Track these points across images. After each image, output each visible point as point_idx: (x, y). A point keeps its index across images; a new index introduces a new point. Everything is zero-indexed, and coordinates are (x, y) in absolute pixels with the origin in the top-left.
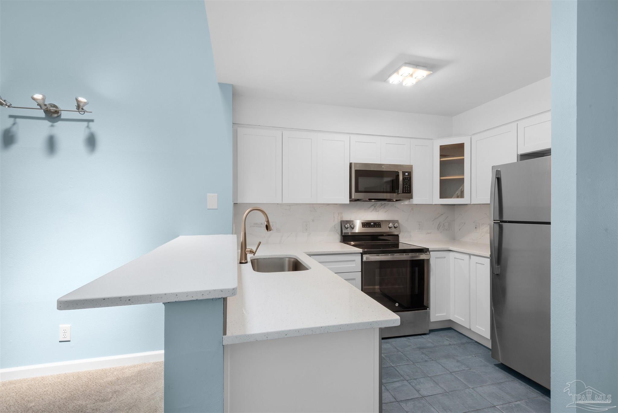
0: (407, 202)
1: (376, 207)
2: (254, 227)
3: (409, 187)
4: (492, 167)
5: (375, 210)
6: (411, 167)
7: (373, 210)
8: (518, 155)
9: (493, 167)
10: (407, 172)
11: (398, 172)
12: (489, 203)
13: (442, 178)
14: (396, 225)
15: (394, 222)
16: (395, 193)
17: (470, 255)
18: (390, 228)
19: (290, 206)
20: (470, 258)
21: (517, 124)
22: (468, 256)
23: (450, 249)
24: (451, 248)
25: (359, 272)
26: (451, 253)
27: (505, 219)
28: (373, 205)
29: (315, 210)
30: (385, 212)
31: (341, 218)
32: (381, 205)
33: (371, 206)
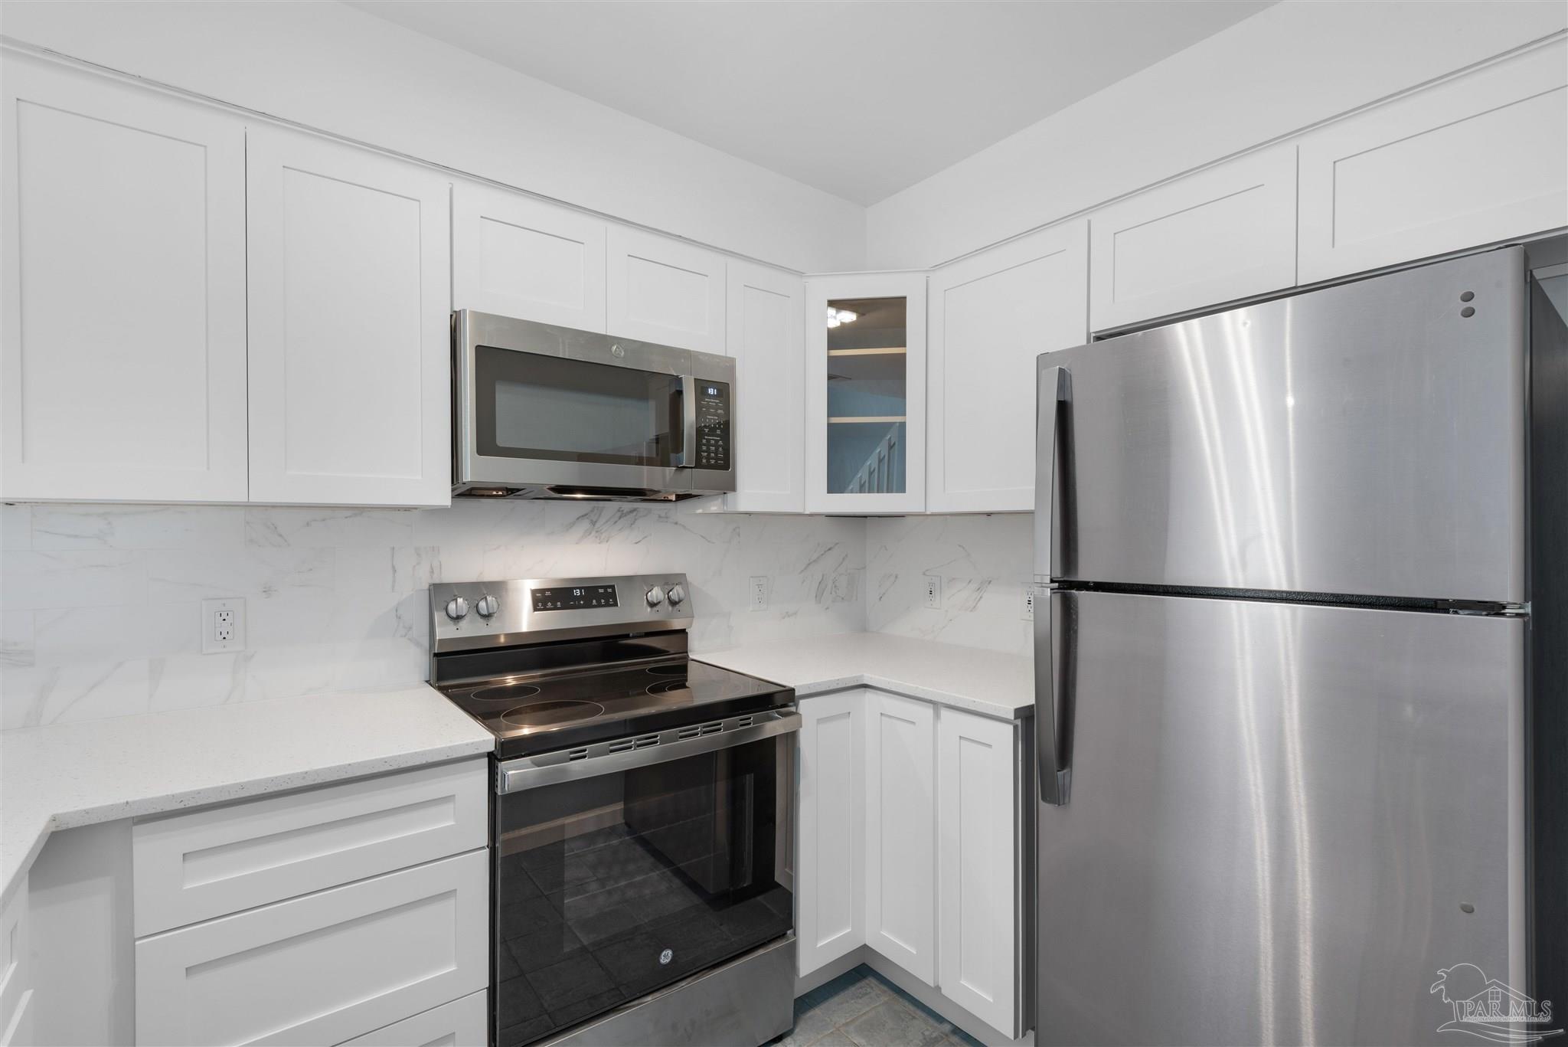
0: (714, 506)
1: (597, 525)
3: (721, 443)
4: (1037, 358)
5: (593, 533)
6: (730, 365)
7: (588, 533)
8: (1089, 334)
9: (1042, 360)
10: (713, 384)
11: (678, 380)
12: (1031, 507)
13: (835, 420)
14: (677, 592)
15: (668, 580)
16: (665, 463)
17: (934, 704)
18: (652, 605)
20: (937, 716)
21: (1089, 222)
22: (928, 712)
23: (865, 682)
24: (869, 679)
25: (483, 848)
26: (869, 696)
27: (1084, 574)
28: (585, 515)
29: (281, 536)
30: (636, 543)
31: (432, 572)
32: (619, 514)
33: (578, 519)
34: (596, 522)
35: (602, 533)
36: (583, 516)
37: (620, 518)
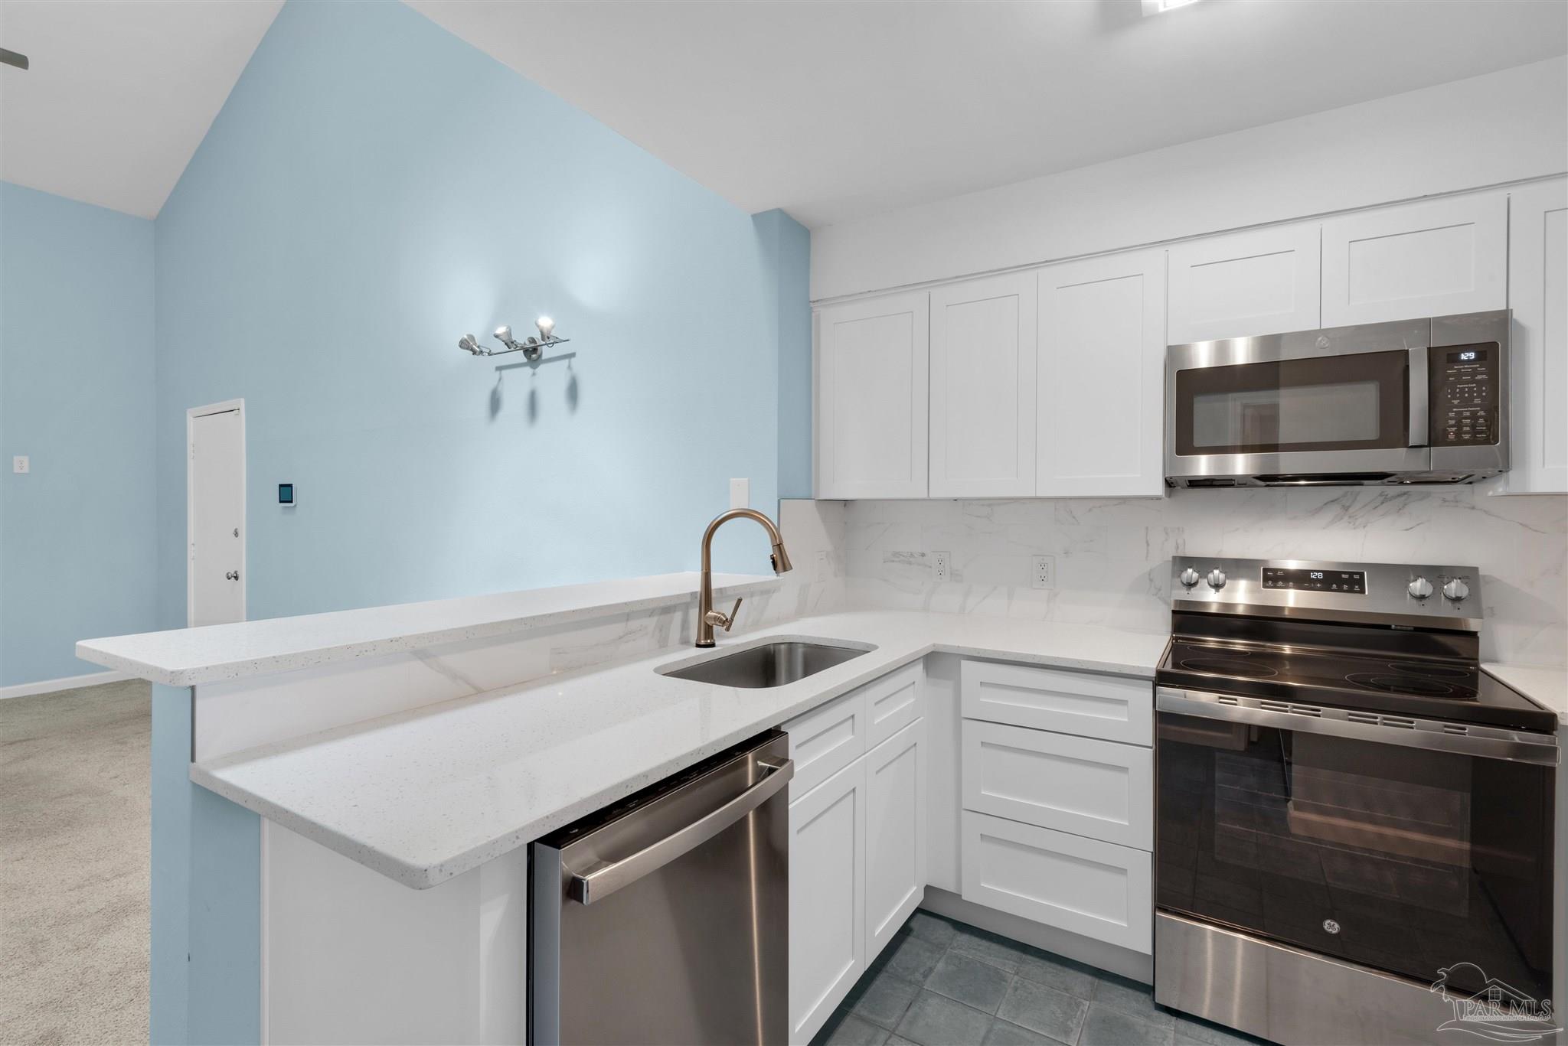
1: (1351, 510)
2: (893, 561)
3: (1481, 414)
6: (1498, 319)
10: (1467, 348)
11: (1406, 354)
14: (1458, 586)
16: (1392, 444)
19: (989, 505)
28: (1336, 500)
29: (1074, 517)
30: (1407, 530)
31: (1178, 548)
32: (1382, 498)
33: (1326, 504)
34: (1349, 507)
35: (1356, 519)
36: (1332, 501)
37: (1382, 503)
